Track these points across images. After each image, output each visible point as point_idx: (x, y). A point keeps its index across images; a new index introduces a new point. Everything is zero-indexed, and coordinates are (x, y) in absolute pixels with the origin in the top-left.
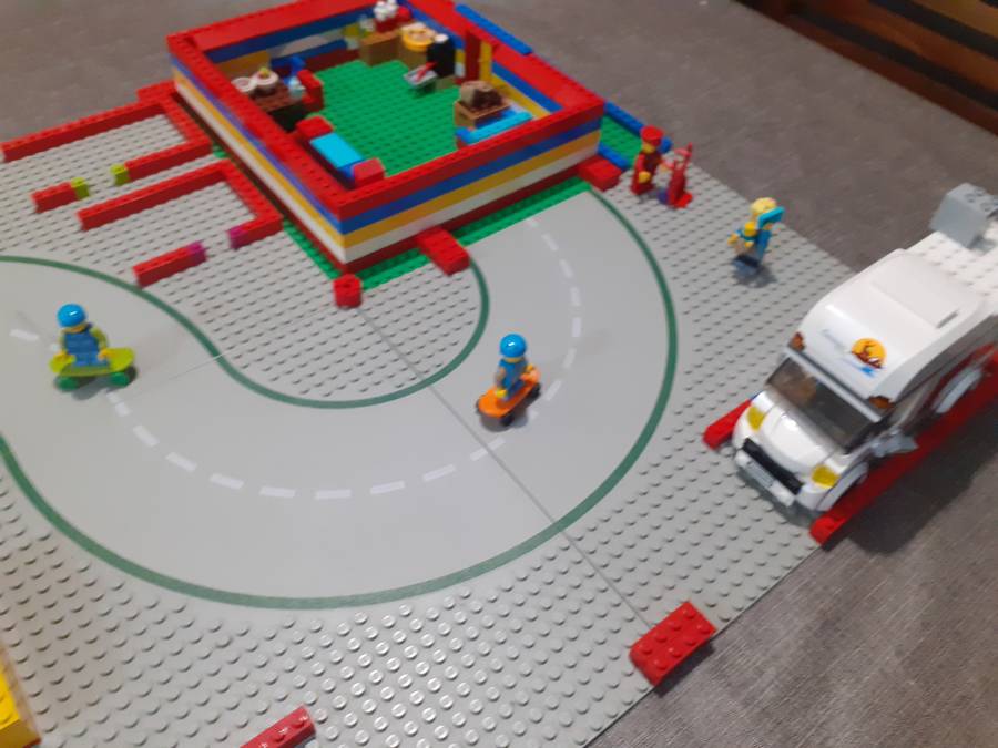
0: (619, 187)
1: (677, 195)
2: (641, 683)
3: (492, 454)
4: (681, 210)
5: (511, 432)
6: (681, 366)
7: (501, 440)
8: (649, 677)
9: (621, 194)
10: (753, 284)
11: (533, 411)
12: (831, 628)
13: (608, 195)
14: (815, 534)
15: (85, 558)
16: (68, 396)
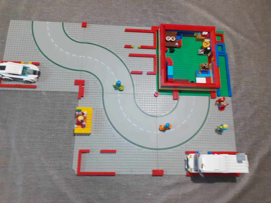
0: (214, 99)
1: (222, 108)
2: (151, 173)
3: (157, 133)
4: (220, 111)
5: (162, 132)
6: (193, 139)
7: (159, 132)
8: (153, 173)
9: (213, 101)
10: (217, 133)
11: (167, 131)
12: (178, 185)
13: (211, 100)
14: (187, 174)
15: (105, 115)
16: (114, 88)
